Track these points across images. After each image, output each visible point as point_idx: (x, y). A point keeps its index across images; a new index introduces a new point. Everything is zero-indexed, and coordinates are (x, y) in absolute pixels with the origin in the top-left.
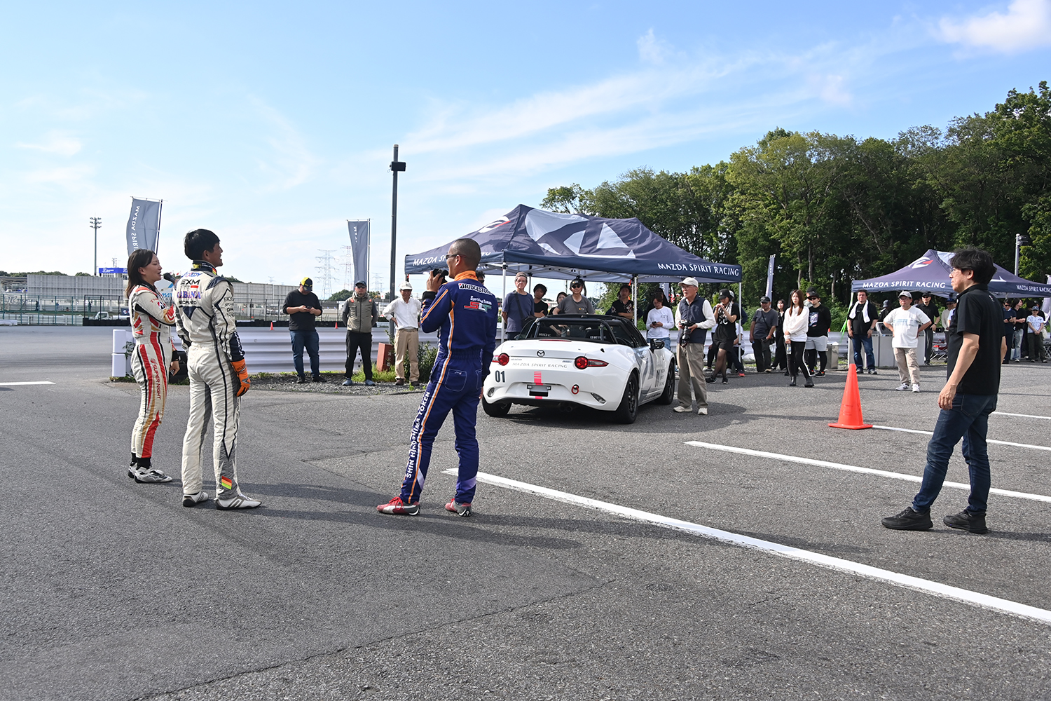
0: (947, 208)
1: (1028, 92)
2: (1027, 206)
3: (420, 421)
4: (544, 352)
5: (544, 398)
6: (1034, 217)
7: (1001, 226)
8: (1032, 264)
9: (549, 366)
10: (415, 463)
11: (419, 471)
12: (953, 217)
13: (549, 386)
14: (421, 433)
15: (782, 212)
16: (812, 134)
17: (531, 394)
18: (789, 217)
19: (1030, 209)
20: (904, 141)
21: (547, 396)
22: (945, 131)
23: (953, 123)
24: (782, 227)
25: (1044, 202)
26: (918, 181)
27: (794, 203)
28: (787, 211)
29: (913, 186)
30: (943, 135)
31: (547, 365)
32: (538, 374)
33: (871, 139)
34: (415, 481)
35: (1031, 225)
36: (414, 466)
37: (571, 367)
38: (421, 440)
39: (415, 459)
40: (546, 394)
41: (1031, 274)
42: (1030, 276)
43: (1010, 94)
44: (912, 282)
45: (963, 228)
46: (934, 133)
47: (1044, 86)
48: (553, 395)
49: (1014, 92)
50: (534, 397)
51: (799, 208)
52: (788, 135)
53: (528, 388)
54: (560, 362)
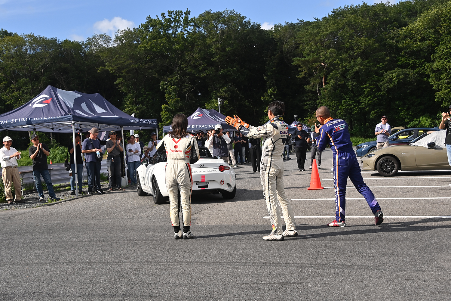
0: (119, 84)
1: (156, 18)
2: (162, 83)
3: (336, 185)
4: (203, 165)
5: (206, 188)
6: (166, 89)
7: (148, 95)
8: (169, 115)
9: (208, 171)
10: (338, 204)
11: (340, 207)
12: (123, 89)
13: (208, 182)
14: (338, 190)
15: (12, 86)
16: (29, 36)
17: (199, 187)
18: (18, 89)
19: (164, 85)
20: (89, 43)
21: (208, 187)
22: (113, 38)
23: (118, 33)
24: (14, 96)
25: (171, 81)
26: (100, 67)
27: (21, 80)
28: (16, 86)
29: (98, 71)
30: (113, 40)
31: (207, 171)
32: (203, 176)
33: (67, 40)
34: (339, 212)
35: (165, 93)
36: (338, 206)
37: (218, 171)
38: (339, 193)
39: (337, 203)
40: (207, 187)
41: (169, 121)
42: (169, 122)
43: (148, 19)
44: (197, 125)
45: (129, 95)
46: (106, 38)
47: (164, 15)
48: (211, 186)
49: (149, 17)
50: (201, 189)
51: (25, 84)
52: (10, 34)
53: (197, 184)
54: (212, 169)
